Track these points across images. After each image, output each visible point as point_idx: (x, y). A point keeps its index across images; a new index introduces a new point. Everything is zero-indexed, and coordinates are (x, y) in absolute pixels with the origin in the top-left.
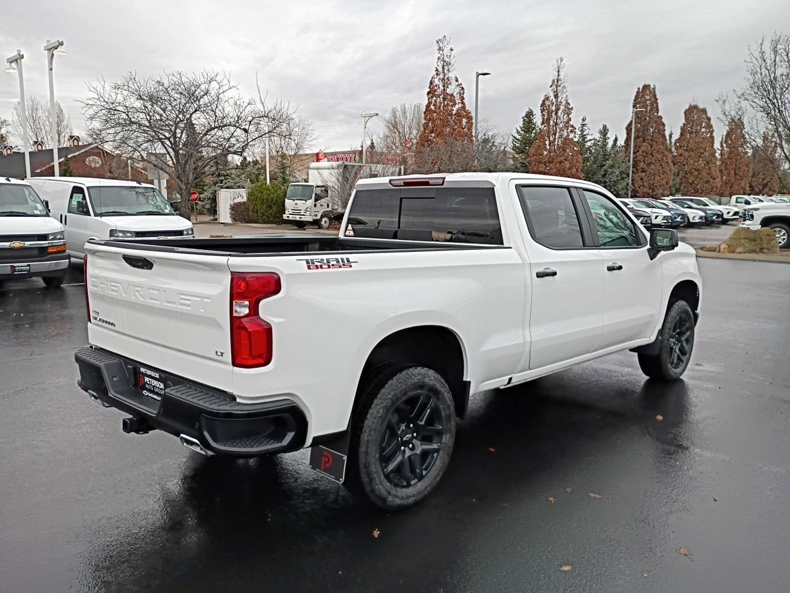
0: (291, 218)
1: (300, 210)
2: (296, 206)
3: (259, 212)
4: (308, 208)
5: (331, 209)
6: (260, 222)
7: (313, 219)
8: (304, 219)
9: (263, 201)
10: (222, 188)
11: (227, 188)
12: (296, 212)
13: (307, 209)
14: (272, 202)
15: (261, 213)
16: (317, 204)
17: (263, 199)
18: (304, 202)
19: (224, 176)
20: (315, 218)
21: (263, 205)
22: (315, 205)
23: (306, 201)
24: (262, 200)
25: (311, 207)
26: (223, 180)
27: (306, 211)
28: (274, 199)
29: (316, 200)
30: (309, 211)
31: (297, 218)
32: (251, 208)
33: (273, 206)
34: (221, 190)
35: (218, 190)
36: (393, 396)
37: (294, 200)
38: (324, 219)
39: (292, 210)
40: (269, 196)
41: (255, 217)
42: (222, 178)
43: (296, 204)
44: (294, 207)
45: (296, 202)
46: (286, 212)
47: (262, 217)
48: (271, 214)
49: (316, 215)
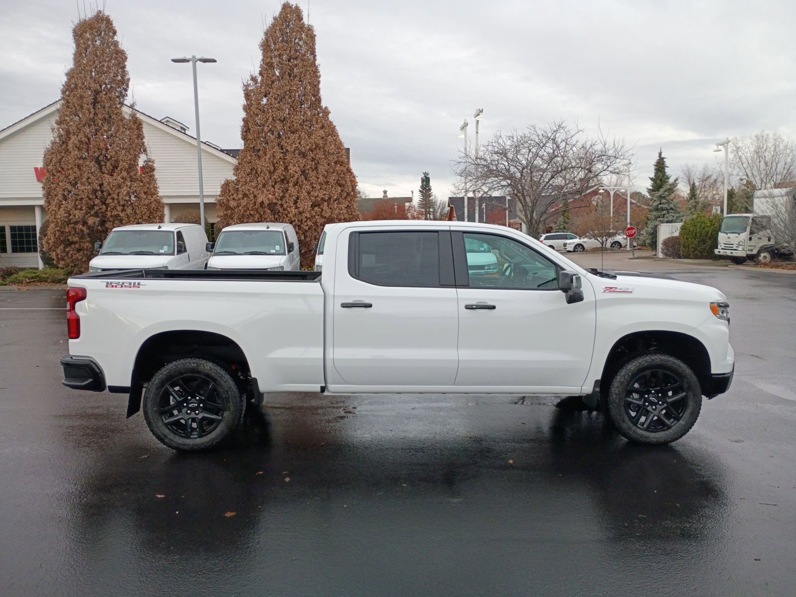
0: (722, 252)
1: (733, 244)
2: (728, 240)
3: (690, 247)
4: (741, 242)
5: (773, 243)
6: (691, 257)
7: (747, 254)
8: (735, 254)
9: (696, 235)
10: (663, 223)
11: (668, 222)
12: (728, 246)
13: (739, 243)
14: (706, 236)
15: (692, 248)
16: (753, 238)
17: (696, 233)
18: (737, 235)
19: (667, 209)
20: (749, 253)
21: (695, 240)
22: (750, 239)
23: (739, 234)
24: (694, 234)
25: (744, 240)
26: (665, 214)
27: (739, 245)
28: (710, 233)
29: (752, 233)
30: (742, 245)
31: (729, 253)
32: (682, 243)
33: (708, 240)
34: (662, 224)
35: (659, 224)
36: (168, 372)
37: (727, 234)
38: (762, 255)
39: (724, 244)
40: (704, 229)
41: (686, 252)
42: (665, 212)
43: (729, 238)
44: (727, 242)
45: (729, 235)
46: (719, 247)
47: (694, 251)
48: (704, 249)
49: (752, 250)
